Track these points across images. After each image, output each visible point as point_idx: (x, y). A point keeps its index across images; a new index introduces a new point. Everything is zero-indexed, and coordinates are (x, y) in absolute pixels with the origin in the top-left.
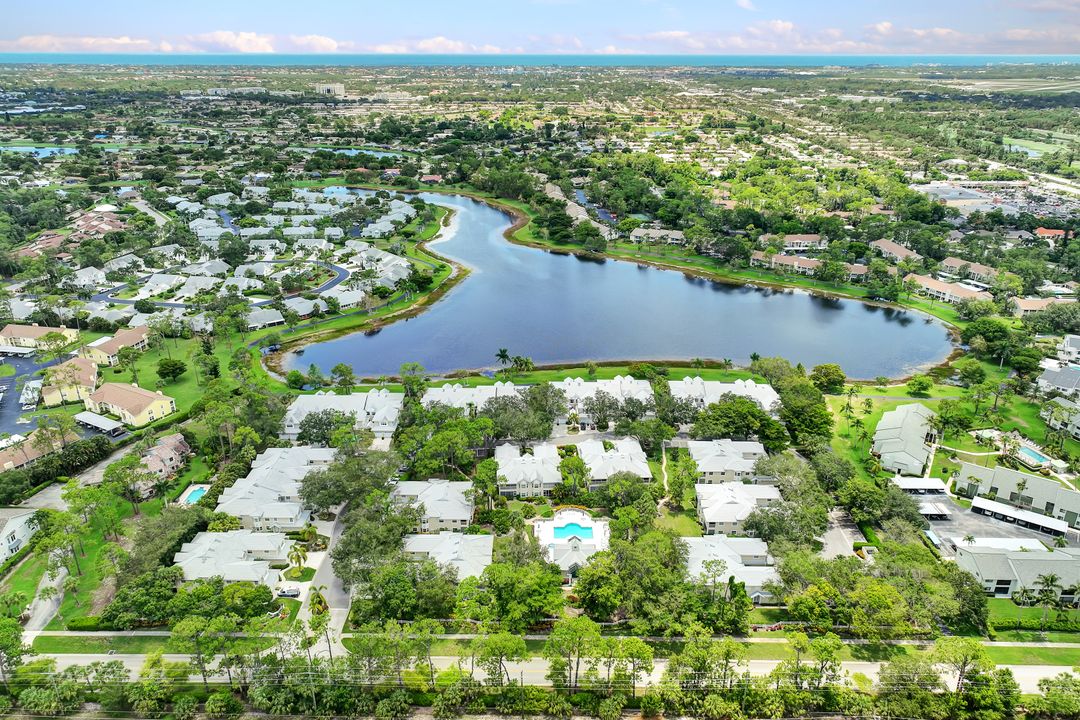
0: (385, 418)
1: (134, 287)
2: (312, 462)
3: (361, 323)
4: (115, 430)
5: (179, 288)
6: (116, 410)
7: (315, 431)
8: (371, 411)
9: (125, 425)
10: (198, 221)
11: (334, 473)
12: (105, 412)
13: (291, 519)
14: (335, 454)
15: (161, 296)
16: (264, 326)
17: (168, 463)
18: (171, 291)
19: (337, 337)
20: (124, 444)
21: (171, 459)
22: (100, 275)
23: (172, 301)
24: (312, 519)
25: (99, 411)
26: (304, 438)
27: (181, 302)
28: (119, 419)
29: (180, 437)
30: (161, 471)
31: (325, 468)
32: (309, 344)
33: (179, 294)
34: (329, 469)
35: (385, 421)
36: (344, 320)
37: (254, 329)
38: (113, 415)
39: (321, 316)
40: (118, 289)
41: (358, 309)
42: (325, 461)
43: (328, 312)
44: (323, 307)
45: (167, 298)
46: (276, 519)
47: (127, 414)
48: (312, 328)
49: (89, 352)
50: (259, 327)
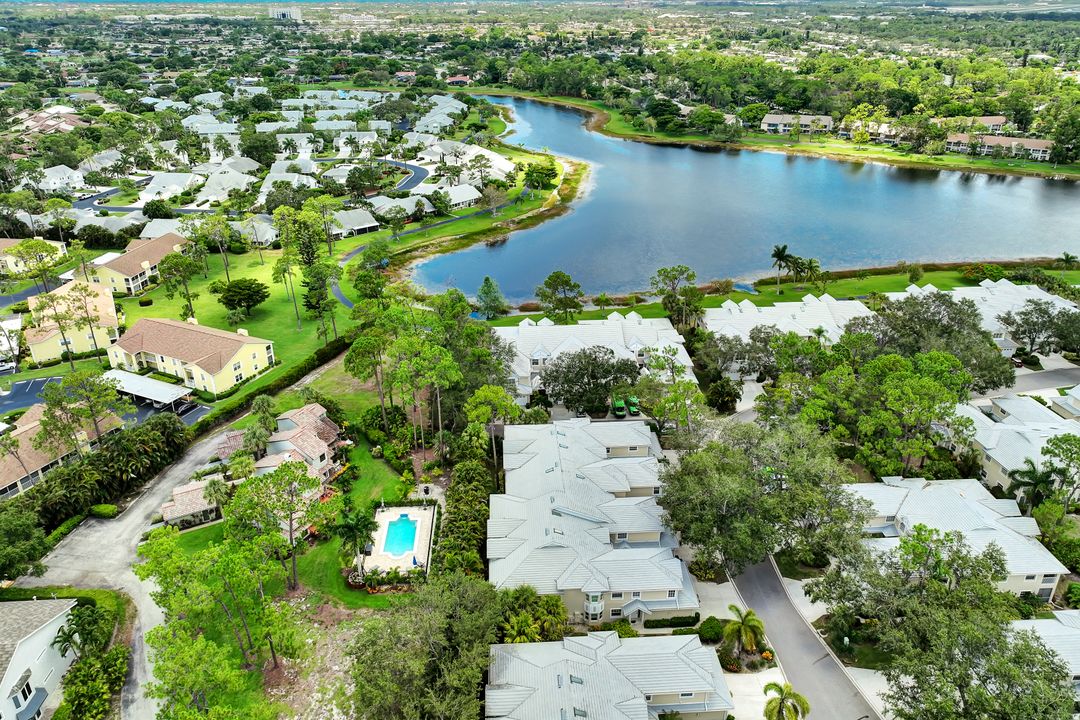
1: (131, 191)
2: (608, 451)
3: (489, 226)
4: (178, 403)
5: (198, 190)
6: (170, 366)
9: (195, 393)
10: (192, 118)
12: (147, 370)
13: (672, 593)
15: (174, 200)
16: (351, 234)
18: (187, 194)
19: (468, 245)
20: (204, 429)
22: (76, 178)
23: (192, 206)
25: (136, 368)
27: (206, 207)
28: (179, 381)
29: (321, 411)
32: (432, 257)
33: (200, 197)
36: (462, 223)
38: (164, 374)
39: (431, 218)
40: (108, 193)
41: (475, 208)
42: (633, 448)
43: (434, 213)
44: (427, 206)
45: (185, 203)
47: (197, 371)
48: (423, 235)
49: (94, 272)
50: (344, 234)
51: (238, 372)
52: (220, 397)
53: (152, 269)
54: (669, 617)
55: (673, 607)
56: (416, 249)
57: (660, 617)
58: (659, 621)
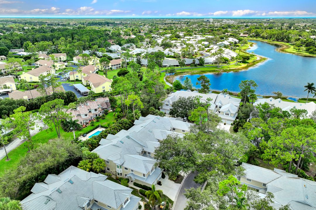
0: (229, 110)
2: (174, 129)
3: (213, 70)
4: (86, 93)
6: (92, 86)
7: (181, 109)
8: (219, 105)
9: (91, 92)
11: (188, 142)
12: (88, 86)
13: (144, 175)
14: (191, 127)
16: (170, 66)
17: (93, 112)
18: (140, 54)
21: (96, 110)
22: (120, 48)
24: (163, 177)
26: (173, 113)
28: (90, 89)
30: (86, 115)
31: (181, 136)
34: (185, 138)
35: (228, 112)
36: (206, 68)
37: (165, 66)
39: (196, 66)
41: (213, 65)
42: (183, 131)
43: (199, 65)
44: (197, 62)
46: (132, 171)
48: (191, 69)
50: (168, 66)
51: (104, 89)
52: (96, 94)
53: (112, 66)
54: (143, 184)
55: (142, 180)
56: (185, 72)
57: (140, 183)
58: (138, 184)
